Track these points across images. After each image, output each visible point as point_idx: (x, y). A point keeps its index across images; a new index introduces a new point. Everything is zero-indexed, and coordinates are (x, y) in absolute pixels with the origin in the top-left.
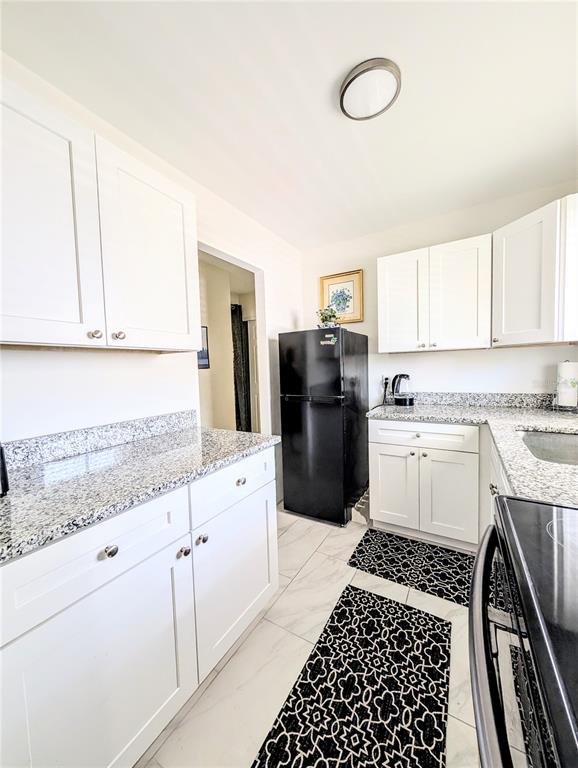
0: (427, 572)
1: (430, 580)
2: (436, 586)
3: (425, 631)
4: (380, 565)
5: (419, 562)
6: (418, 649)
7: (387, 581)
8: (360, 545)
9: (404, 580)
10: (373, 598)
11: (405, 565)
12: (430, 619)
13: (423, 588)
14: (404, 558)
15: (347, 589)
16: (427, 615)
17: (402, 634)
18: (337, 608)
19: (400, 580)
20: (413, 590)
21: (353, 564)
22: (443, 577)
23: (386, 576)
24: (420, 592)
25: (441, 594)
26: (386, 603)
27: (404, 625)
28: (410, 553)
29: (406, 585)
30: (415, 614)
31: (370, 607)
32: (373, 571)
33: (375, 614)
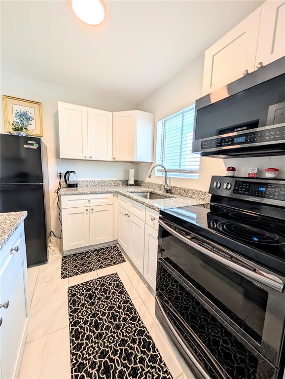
0: (99, 261)
1: (102, 263)
2: (105, 264)
3: (111, 281)
4: (78, 269)
5: (94, 259)
6: (112, 289)
7: (86, 274)
8: (62, 266)
9: (92, 269)
10: (84, 285)
11: (89, 263)
12: (110, 276)
13: (101, 267)
14: (87, 260)
15: (69, 289)
16: (108, 275)
17: (104, 288)
18: (69, 301)
19: (91, 270)
20: (98, 270)
21: (64, 277)
22: (106, 259)
23: (84, 272)
24: (101, 269)
25: (108, 265)
26: (91, 282)
27: (103, 285)
28: (88, 257)
29: (94, 270)
30: (104, 278)
31: (85, 289)
32: (77, 274)
33: (89, 290)
